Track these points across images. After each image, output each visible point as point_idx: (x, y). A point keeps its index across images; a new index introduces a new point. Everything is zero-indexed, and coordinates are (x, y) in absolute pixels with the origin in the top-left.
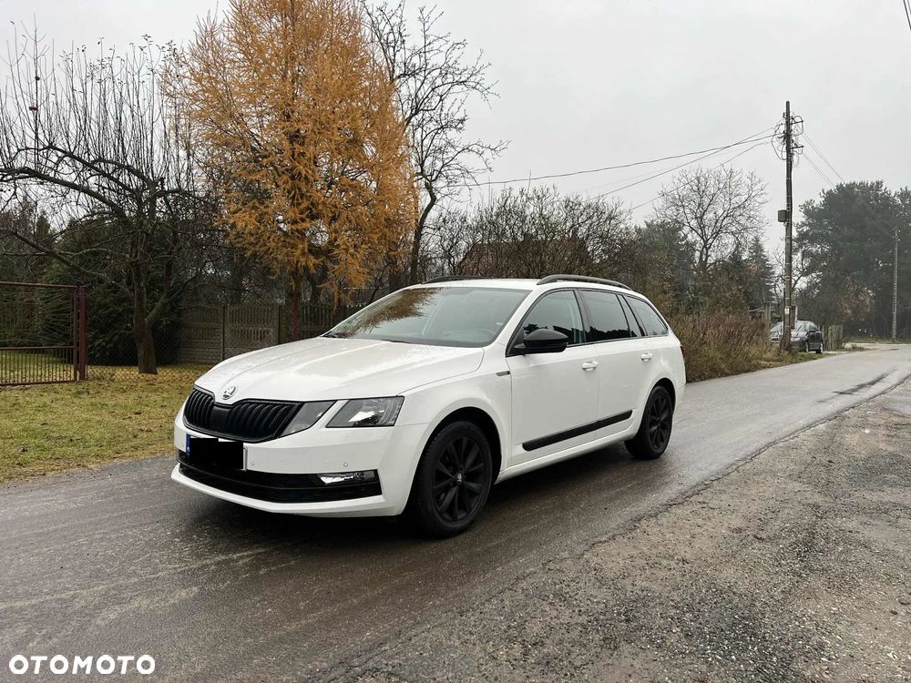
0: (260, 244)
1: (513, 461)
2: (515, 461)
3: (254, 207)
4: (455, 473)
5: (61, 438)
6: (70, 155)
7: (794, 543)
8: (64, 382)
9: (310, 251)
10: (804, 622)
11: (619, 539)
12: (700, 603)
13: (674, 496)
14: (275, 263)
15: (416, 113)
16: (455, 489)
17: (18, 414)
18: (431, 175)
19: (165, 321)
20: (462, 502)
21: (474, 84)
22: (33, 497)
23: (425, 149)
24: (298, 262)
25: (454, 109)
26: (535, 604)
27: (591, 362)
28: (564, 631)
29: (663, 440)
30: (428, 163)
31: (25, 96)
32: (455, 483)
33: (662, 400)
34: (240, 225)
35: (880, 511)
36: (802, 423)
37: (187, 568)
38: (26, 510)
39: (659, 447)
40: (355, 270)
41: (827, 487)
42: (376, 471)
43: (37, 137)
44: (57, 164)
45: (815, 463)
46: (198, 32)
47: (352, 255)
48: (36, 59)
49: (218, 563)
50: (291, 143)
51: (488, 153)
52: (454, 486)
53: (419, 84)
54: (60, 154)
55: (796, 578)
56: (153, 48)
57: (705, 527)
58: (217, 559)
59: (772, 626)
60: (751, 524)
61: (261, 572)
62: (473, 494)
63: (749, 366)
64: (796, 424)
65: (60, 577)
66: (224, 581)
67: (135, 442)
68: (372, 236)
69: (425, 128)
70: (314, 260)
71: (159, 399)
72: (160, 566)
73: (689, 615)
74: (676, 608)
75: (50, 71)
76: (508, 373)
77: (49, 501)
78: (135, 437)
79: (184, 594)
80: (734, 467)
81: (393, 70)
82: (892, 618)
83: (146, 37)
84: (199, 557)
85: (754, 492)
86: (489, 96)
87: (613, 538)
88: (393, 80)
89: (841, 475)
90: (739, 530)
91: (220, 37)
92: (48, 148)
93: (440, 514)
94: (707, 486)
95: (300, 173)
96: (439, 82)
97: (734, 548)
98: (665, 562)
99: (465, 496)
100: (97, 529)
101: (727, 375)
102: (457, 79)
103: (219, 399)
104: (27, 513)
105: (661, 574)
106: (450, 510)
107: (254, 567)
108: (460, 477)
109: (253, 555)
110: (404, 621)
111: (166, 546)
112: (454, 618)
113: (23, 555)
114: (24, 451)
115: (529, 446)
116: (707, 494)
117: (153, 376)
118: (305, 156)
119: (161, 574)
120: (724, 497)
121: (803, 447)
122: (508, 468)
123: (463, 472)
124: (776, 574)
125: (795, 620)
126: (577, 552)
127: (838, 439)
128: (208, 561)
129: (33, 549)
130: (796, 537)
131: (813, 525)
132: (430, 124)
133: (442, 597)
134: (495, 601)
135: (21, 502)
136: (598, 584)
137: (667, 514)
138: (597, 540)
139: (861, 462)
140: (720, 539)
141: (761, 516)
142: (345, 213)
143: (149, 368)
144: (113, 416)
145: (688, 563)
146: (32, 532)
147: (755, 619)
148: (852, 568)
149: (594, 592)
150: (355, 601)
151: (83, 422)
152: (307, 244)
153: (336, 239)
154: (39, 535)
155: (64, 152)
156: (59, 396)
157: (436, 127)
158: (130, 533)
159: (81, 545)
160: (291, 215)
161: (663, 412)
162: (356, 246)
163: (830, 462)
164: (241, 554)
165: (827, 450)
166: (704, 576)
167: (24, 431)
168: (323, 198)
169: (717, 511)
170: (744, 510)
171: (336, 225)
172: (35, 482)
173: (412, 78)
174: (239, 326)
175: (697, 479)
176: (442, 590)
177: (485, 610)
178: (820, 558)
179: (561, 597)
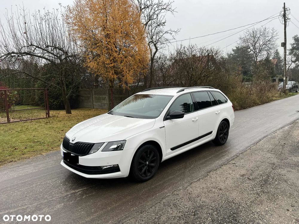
0: (99, 72)
1: (167, 155)
2: (167, 154)
3: (96, 60)
4: (146, 162)
6: (38, 47)
7: (261, 180)
8: (43, 118)
9: (115, 73)
10: (255, 214)
12: (220, 207)
13: (224, 161)
15: (149, 21)
16: (146, 167)
17: (27, 132)
18: (156, 41)
19: (74, 95)
20: (149, 171)
21: (168, 9)
22: (24, 168)
23: (153, 33)
24: (111, 77)
25: (162, 19)
26: (166, 209)
28: (172, 219)
29: (225, 138)
30: (154, 37)
31: (22, 29)
32: (146, 165)
33: (225, 126)
34: (91, 67)
35: (296, 165)
36: (280, 126)
37: (62, 196)
38: (21, 173)
39: (224, 141)
40: (130, 78)
41: (279, 155)
42: (118, 165)
43: (27, 42)
44: (34, 51)
45: (279, 144)
46: (75, 2)
47: (128, 73)
48: (24, 17)
50: (106, 38)
51: (174, 33)
52: (145, 166)
53: (150, 10)
54: (35, 47)
55: (257, 196)
56: (62, 7)
57: (232, 174)
58: (72, 192)
59: (243, 216)
60: (248, 173)
61: (84, 197)
62: (152, 167)
63: (268, 101)
65: (25, 200)
66: (72, 201)
67: (59, 143)
68: (135, 66)
69: (152, 26)
70: (116, 76)
72: (54, 195)
73: (215, 213)
74: (212, 209)
75: (29, 20)
76: (164, 127)
77: (28, 169)
78: (59, 141)
79: (59, 206)
80: (249, 147)
81: (141, 7)
82: (286, 212)
83: (60, 4)
84: (67, 191)
85: (253, 158)
86: (174, 13)
87: (199, 180)
88: (141, 10)
89: (287, 149)
90: (243, 176)
91: (83, 2)
92: (31, 45)
93: (141, 175)
94: (237, 156)
95: (109, 48)
96: (156, 9)
97: (239, 183)
98: (214, 190)
99: (150, 168)
100: (39, 181)
101: (259, 105)
102: (162, 8)
103: (71, 141)
104: (21, 174)
105: (211, 195)
106: (145, 173)
107: (82, 195)
108: (147, 163)
109: (82, 190)
110: (123, 217)
111: (58, 187)
112: (139, 215)
113: (16, 191)
114: (26, 148)
115: (173, 149)
116: (237, 159)
117: (70, 114)
118: (110, 42)
119: (54, 198)
120: (242, 161)
121: (277, 137)
122: (165, 157)
123: (149, 161)
124: (250, 194)
125: (252, 214)
126: (185, 186)
127: (291, 133)
128: (68, 193)
129: (19, 189)
130: (262, 178)
131: (270, 173)
132: (154, 24)
133: (137, 206)
134: (153, 208)
135: (20, 170)
136: (189, 200)
137: (220, 169)
138: (193, 181)
139: (296, 143)
140: (235, 180)
141: (253, 169)
142: (125, 60)
143: (69, 112)
144: (55, 132)
145: (221, 190)
146: (20, 182)
147: (238, 214)
148: (279, 191)
149: (186, 204)
150: (109, 208)
151: (46, 135)
152: (113, 71)
153: (123, 69)
154: (22, 183)
155: (36, 46)
156: (41, 124)
157: (156, 25)
158: (48, 182)
159: (33, 187)
160: (107, 62)
161: (225, 130)
162: (129, 70)
163: (284, 144)
164: (79, 190)
165: (285, 138)
166: (225, 196)
167: (28, 139)
168: (117, 56)
169: (238, 167)
170: (247, 166)
171: (122, 64)
172: (26, 161)
173: (147, 9)
174: (97, 96)
175: (235, 154)
176: (137, 203)
177: (149, 211)
178: (268, 187)
179: (175, 205)
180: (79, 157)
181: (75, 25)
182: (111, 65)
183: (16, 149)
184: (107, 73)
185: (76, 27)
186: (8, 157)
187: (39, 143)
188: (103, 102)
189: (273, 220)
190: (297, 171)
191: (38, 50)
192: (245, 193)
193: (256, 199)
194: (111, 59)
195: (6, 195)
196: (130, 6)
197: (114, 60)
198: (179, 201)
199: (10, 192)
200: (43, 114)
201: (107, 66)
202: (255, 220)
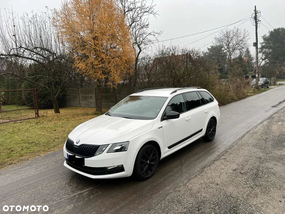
0: (87, 72)
2: (165, 152)
3: (84, 61)
4: (147, 161)
5: (33, 143)
6: (27, 49)
7: (252, 174)
8: (33, 118)
9: (103, 73)
10: (252, 207)
11: (198, 176)
12: (221, 202)
13: (216, 157)
14: (92, 78)
15: (133, 23)
16: (147, 166)
17: (20, 133)
18: (139, 43)
19: (61, 94)
20: (150, 169)
21: (151, 12)
22: (25, 170)
23: (137, 35)
24: (99, 77)
25: (145, 21)
26: (171, 205)
27: (188, 118)
29: (213, 135)
30: (138, 39)
31: (11, 32)
32: (147, 164)
33: (212, 123)
34: (80, 68)
35: (280, 159)
36: (259, 121)
37: (70, 197)
38: (23, 175)
39: (212, 137)
40: (117, 78)
42: (122, 165)
43: (16, 44)
44: (23, 53)
45: (262, 139)
46: (62, 5)
47: (116, 74)
48: (13, 20)
49: (79, 195)
50: (94, 40)
51: (157, 35)
53: (133, 13)
55: (251, 189)
56: (49, 11)
57: (225, 169)
58: (79, 193)
59: (242, 209)
60: (239, 167)
61: (91, 197)
62: (153, 165)
63: (244, 97)
64: (257, 122)
66: (80, 202)
67: (54, 143)
68: (122, 67)
69: (136, 28)
70: (104, 76)
71: (61, 123)
72: (62, 197)
73: (217, 207)
74: (213, 204)
75: (18, 23)
76: (162, 127)
77: (30, 171)
78: (54, 141)
79: (69, 207)
80: (236, 143)
81: (125, 10)
82: (280, 203)
83: (46, 7)
84: (73, 192)
85: (241, 153)
86: (156, 15)
87: (196, 176)
88: (125, 13)
89: (269, 144)
90: (235, 170)
91: (69, 6)
92: (20, 48)
93: (143, 174)
94: (227, 152)
95: (97, 49)
96: (139, 12)
97: (233, 178)
98: (211, 185)
99: (150, 167)
100: (44, 182)
101: (237, 101)
102: (145, 11)
103: (75, 144)
104: (24, 177)
105: (210, 190)
106: (146, 172)
107: (89, 195)
108: (148, 162)
109: (87, 191)
111: (64, 188)
112: (147, 212)
113: (23, 194)
114: (22, 149)
115: (170, 147)
116: (226, 155)
117: (59, 114)
118: (98, 44)
119: (62, 200)
120: (232, 156)
121: (258, 132)
122: (163, 155)
123: (149, 160)
124: (245, 188)
125: (250, 207)
126: (185, 183)
127: (270, 128)
128: (76, 194)
129: (26, 192)
130: (253, 172)
131: (259, 166)
132: (138, 26)
133: (144, 204)
134: (159, 205)
135: (22, 172)
136: (190, 196)
137: (213, 165)
138: (191, 177)
139: (277, 138)
140: (229, 174)
141: (243, 163)
142: (112, 60)
143: (57, 111)
144: (48, 132)
145: (218, 185)
146: (26, 185)
147: (237, 207)
148: (269, 184)
149: (189, 199)
150: (118, 207)
151: (39, 135)
152: (101, 72)
153: (110, 69)
154: (28, 186)
155: (25, 48)
156: (31, 125)
157: (140, 27)
158: (53, 184)
159: (40, 189)
160: (96, 63)
161: (213, 127)
162: (116, 70)
163: (266, 138)
164: (85, 190)
165: (266, 133)
166: (223, 190)
167: (22, 141)
168: (105, 57)
169: (229, 162)
170: (237, 161)
171: (110, 65)
172: (26, 163)
173: (131, 12)
174: (83, 95)
175: (224, 149)
176: (144, 201)
177: (156, 209)
178: (260, 180)
179: (179, 202)
180: (85, 158)
181: (63, 28)
182: (99, 66)
183: (12, 151)
184: (95, 74)
185: (64, 30)
186: (7, 160)
187: (34, 144)
188: (90, 100)
189: (269, 211)
190: (282, 164)
191: (27, 52)
192: (240, 187)
193: (250, 192)
194: (99, 60)
195: (14, 199)
196: (115, 9)
197: (102, 61)
198: (181, 197)
199: (17, 195)
200: (32, 114)
201: (95, 67)
202: (254, 212)
